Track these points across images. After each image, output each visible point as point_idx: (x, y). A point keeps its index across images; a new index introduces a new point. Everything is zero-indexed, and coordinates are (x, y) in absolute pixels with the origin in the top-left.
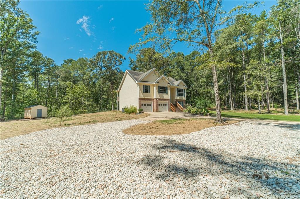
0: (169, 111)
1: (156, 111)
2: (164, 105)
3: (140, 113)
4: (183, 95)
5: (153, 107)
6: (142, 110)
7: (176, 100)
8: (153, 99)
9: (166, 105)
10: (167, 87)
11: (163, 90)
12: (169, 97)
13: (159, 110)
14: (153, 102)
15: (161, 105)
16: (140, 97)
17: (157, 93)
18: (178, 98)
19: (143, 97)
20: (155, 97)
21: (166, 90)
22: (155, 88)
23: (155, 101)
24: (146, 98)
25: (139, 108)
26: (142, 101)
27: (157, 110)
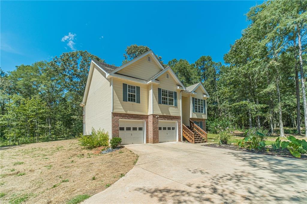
0: (180, 140)
1: (154, 142)
2: (169, 129)
3: (114, 147)
4: (202, 110)
5: (147, 132)
6: (120, 142)
7: (191, 119)
8: (146, 117)
9: (173, 129)
10: (176, 93)
11: (168, 98)
12: (179, 113)
13: (160, 140)
14: (147, 123)
15: (165, 129)
16: (116, 111)
17: (156, 103)
18: (195, 116)
19: (122, 111)
20: (150, 112)
21: (174, 98)
22: (151, 92)
23: (152, 121)
24: (129, 112)
25: (114, 135)
26: (120, 119)
27: (156, 140)
